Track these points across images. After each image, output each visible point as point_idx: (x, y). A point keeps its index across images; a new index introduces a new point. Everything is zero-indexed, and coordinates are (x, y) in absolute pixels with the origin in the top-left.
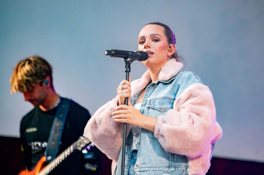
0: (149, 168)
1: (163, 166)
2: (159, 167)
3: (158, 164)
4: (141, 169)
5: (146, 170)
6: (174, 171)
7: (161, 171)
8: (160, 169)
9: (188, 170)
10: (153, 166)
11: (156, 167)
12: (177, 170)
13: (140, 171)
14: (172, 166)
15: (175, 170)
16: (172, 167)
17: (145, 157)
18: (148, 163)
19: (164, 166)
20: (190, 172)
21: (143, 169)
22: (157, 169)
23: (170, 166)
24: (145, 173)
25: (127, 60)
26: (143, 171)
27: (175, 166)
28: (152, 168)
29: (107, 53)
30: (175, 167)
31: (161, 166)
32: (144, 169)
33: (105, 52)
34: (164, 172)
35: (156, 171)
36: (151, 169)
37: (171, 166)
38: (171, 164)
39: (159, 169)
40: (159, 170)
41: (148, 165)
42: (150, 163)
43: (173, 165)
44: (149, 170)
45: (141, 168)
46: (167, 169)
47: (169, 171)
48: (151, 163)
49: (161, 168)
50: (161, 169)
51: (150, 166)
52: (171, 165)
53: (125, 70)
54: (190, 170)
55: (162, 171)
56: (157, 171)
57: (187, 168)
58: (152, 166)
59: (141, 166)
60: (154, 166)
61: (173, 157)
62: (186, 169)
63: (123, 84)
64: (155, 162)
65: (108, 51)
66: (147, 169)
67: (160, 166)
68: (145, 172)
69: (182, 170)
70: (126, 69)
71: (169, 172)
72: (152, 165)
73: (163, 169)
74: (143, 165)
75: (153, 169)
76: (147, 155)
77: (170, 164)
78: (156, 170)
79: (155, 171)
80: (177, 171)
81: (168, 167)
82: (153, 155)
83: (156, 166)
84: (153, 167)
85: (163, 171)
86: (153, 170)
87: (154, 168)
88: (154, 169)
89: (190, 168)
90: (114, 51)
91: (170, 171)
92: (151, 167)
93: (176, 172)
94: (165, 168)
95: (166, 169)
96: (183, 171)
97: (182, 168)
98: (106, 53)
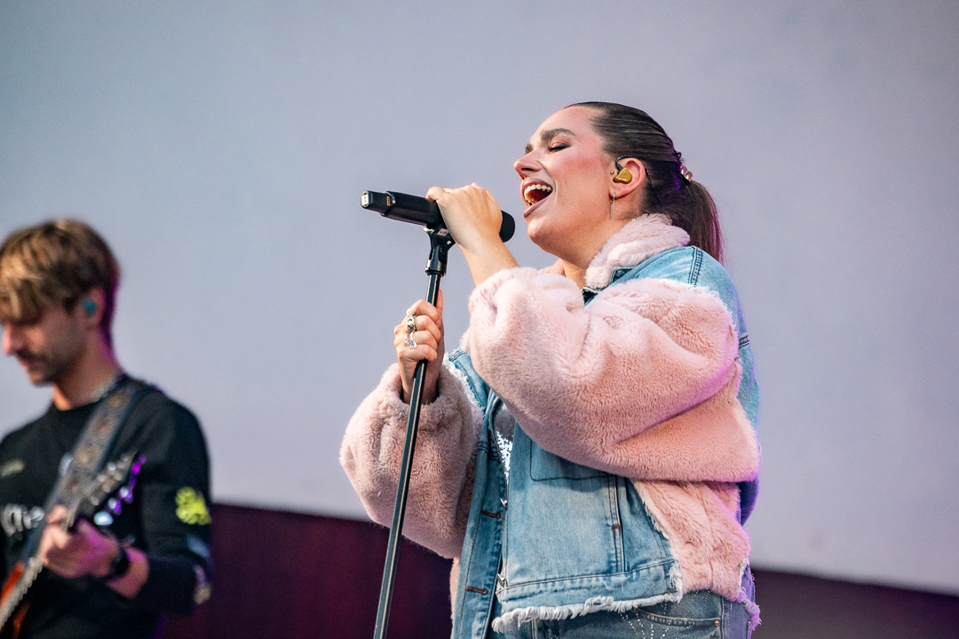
0: (541, 585)
1: (585, 572)
2: (572, 578)
3: (568, 569)
4: (514, 591)
5: (531, 591)
6: (625, 583)
7: (580, 588)
8: (577, 584)
9: (673, 572)
10: (551, 577)
11: (562, 579)
12: (637, 580)
13: (510, 599)
14: (617, 566)
15: (630, 580)
16: (617, 571)
17: (523, 549)
18: (534, 568)
19: (589, 573)
20: (679, 580)
21: (518, 591)
22: (568, 583)
23: (612, 567)
24: (529, 603)
25: (439, 234)
26: (522, 597)
27: (628, 567)
28: (550, 584)
29: (367, 202)
30: (628, 570)
31: (580, 573)
32: (522, 590)
33: (363, 197)
34: (591, 592)
35: (563, 590)
36: (546, 586)
37: (615, 568)
38: (615, 560)
39: (572, 583)
40: (573, 589)
41: (537, 574)
42: (540, 565)
43: (619, 564)
44: (538, 591)
45: (514, 585)
46: (601, 579)
47: (608, 585)
48: (544, 568)
49: (579, 580)
50: (581, 582)
51: (543, 577)
52: (613, 565)
53: (429, 266)
54: (678, 574)
55: (585, 590)
56: (566, 593)
57: (667, 566)
58: (549, 577)
59: (514, 581)
60: (557, 576)
61: (617, 537)
62: (666, 571)
63: (416, 314)
64: (559, 561)
65: (375, 194)
66: (533, 588)
67: (576, 574)
68: (528, 598)
69: (652, 577)
70: (432, 263)
71: (608, 588)
72: (549, 571)
73: (585, 583)
74: (519, 575)
75: (553, 585)
76: (531, 541)
77: (610, 562)
78: (562, 587)
79: (562, 593)
80: (636, 583)
81: (603, 573)
82: (550, 538)
83: (563, 575)
84: (553, 581)
85: (589, 588)
86: (554, 589)
87: (557, 583)
88: (558, 586)
89: (677, 564)
90: (393, 197)
91: (613, 585)
92: (546, 580)
93: (631, 586)
94: (594, 579)
95: (597, 580)
96: (657, 579)
97: (652, 569)
98: (365, 200)
